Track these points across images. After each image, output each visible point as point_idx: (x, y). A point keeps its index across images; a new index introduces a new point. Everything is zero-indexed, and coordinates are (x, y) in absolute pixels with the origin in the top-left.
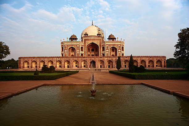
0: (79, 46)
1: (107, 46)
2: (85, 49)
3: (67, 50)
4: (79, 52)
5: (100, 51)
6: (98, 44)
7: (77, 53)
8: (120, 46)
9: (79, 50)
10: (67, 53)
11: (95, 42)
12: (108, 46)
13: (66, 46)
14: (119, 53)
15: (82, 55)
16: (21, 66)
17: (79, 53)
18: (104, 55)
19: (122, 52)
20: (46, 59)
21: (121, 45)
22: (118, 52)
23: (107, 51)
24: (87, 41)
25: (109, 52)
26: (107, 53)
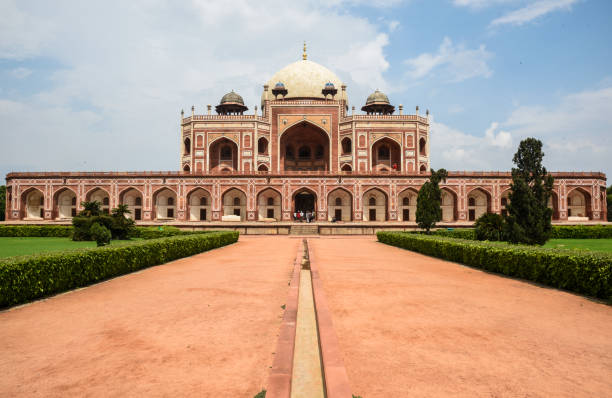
0: (250, 134)
1: (359, 134)
2: (274, 147)
3: (205, 149)
4: (253, 157)
5: (335, 155)
6: (327, 129)
7: (244, 161)
8: (413, 134)
9: (253, 149)
10: (203, 161)
11: (316, 120)
12: (365, 134)
13: (203, 134)
14: (407, 161)
15: (263, 168)
16: (13, 208)
17: (250, 161)
18: (347, 168)
19: (421, 158)
20: (113, 183)
21: (416, 131)
22: (405, 158)
23: (361, 153)
24: (282, 118)
25: (368, 158)
26: (360, 161)
